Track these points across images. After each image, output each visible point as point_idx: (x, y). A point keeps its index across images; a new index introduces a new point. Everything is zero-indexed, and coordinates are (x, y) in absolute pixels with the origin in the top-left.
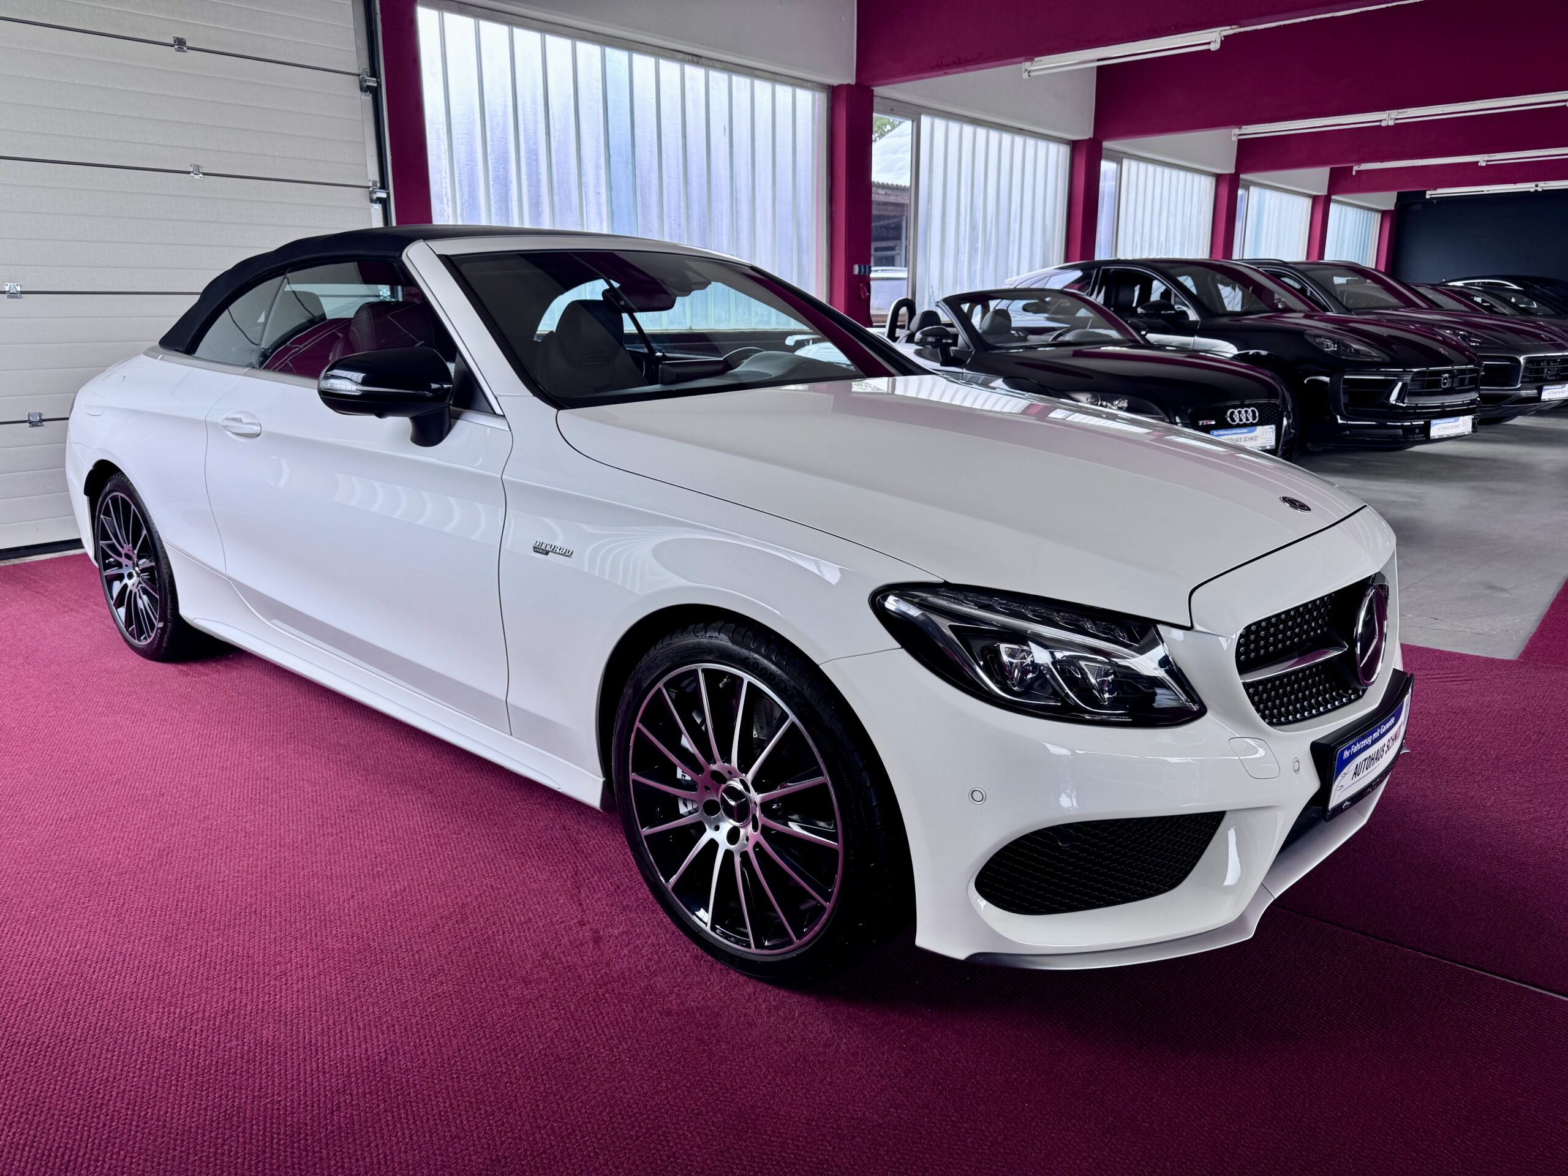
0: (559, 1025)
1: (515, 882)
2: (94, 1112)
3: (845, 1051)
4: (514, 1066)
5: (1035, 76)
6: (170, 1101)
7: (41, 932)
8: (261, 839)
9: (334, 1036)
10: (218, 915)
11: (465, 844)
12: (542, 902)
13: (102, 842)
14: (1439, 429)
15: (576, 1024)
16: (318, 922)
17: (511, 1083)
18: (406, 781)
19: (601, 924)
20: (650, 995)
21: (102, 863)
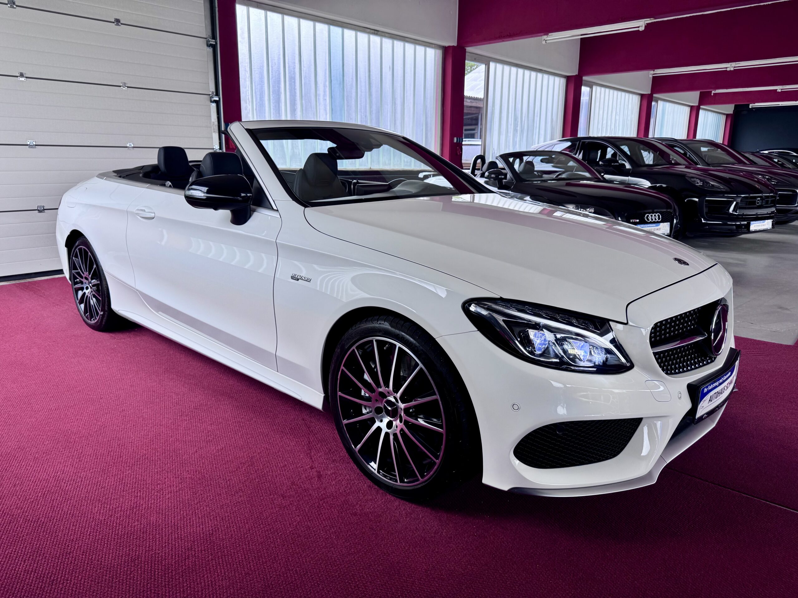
0: (300, 519)
1: (278, 446)
2: (66, 556)
3: (445, 536)
4: (277, 539)
5: (548, 43)
6: (104, 551)
7: (40, 465)
8: (151, 422)
9: (187, 521)
10: (129, 459)
11: (253, 426)
12: (292, 457)
13: (71, 421)
14: (755, 226)
15: (308, 518)
16: (179, 464)
17: (275, 547)
18: (224, 394)
19: (321, 469)
20: (346, 505)
21: (71, 432)
